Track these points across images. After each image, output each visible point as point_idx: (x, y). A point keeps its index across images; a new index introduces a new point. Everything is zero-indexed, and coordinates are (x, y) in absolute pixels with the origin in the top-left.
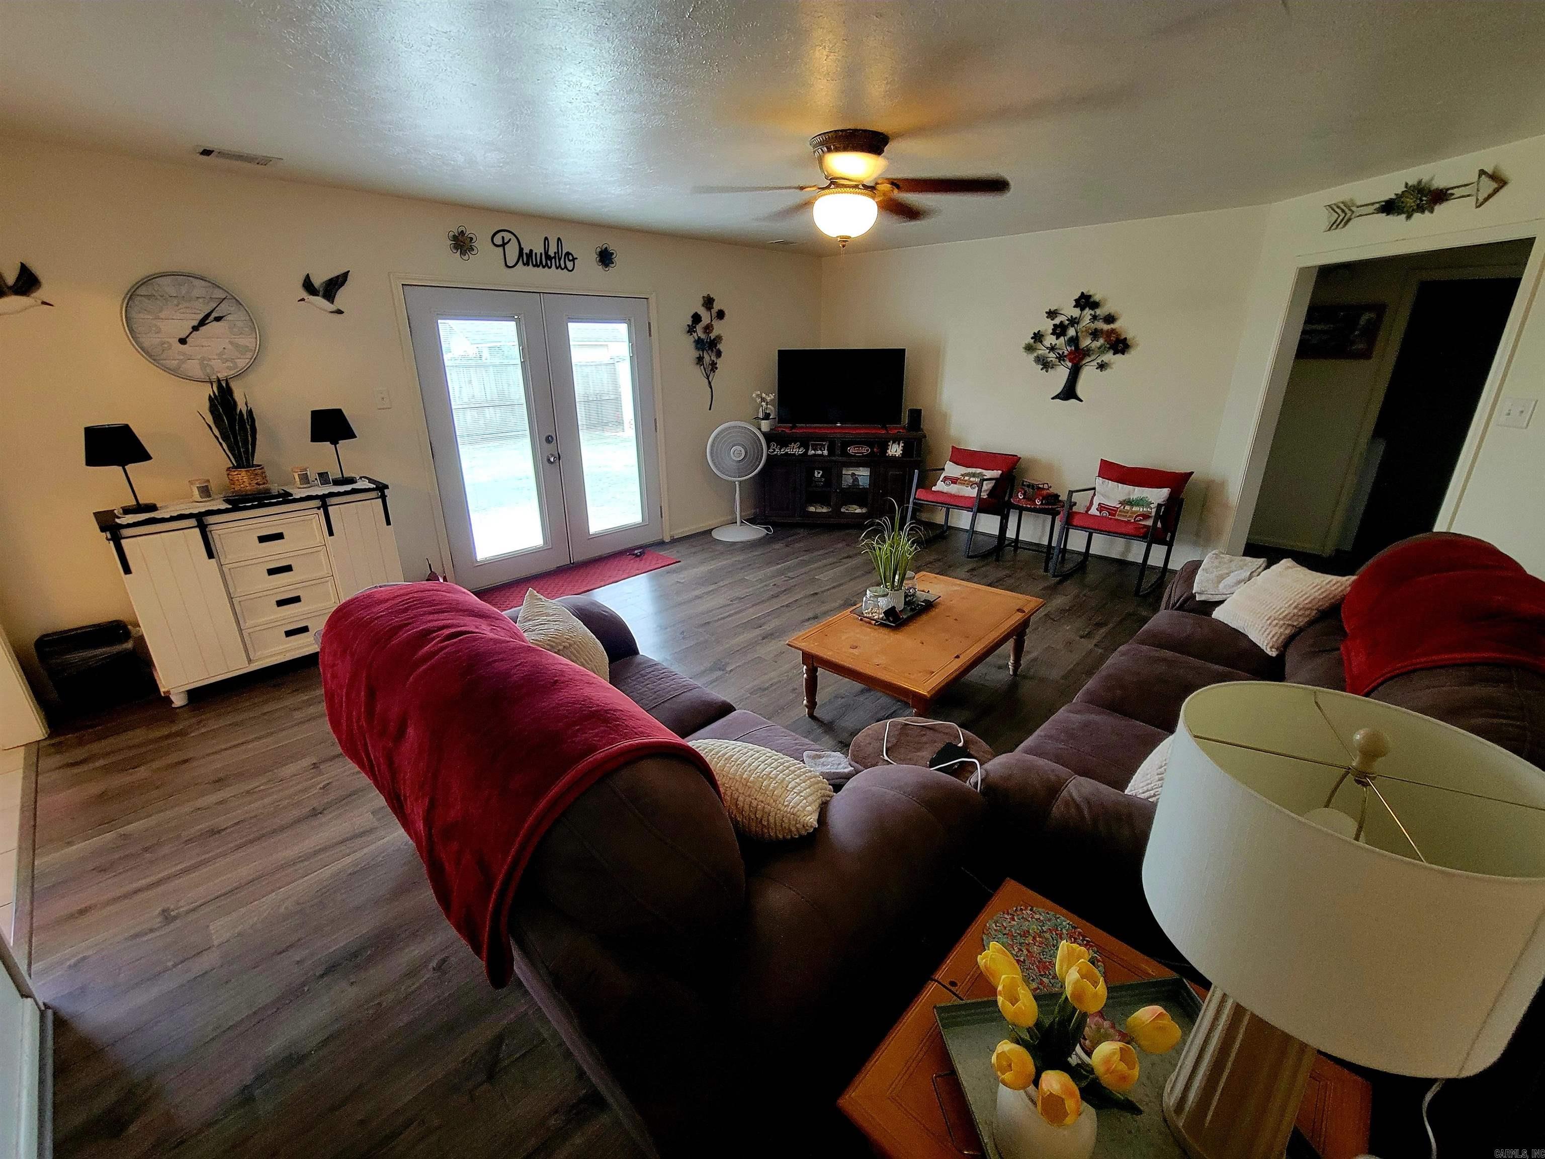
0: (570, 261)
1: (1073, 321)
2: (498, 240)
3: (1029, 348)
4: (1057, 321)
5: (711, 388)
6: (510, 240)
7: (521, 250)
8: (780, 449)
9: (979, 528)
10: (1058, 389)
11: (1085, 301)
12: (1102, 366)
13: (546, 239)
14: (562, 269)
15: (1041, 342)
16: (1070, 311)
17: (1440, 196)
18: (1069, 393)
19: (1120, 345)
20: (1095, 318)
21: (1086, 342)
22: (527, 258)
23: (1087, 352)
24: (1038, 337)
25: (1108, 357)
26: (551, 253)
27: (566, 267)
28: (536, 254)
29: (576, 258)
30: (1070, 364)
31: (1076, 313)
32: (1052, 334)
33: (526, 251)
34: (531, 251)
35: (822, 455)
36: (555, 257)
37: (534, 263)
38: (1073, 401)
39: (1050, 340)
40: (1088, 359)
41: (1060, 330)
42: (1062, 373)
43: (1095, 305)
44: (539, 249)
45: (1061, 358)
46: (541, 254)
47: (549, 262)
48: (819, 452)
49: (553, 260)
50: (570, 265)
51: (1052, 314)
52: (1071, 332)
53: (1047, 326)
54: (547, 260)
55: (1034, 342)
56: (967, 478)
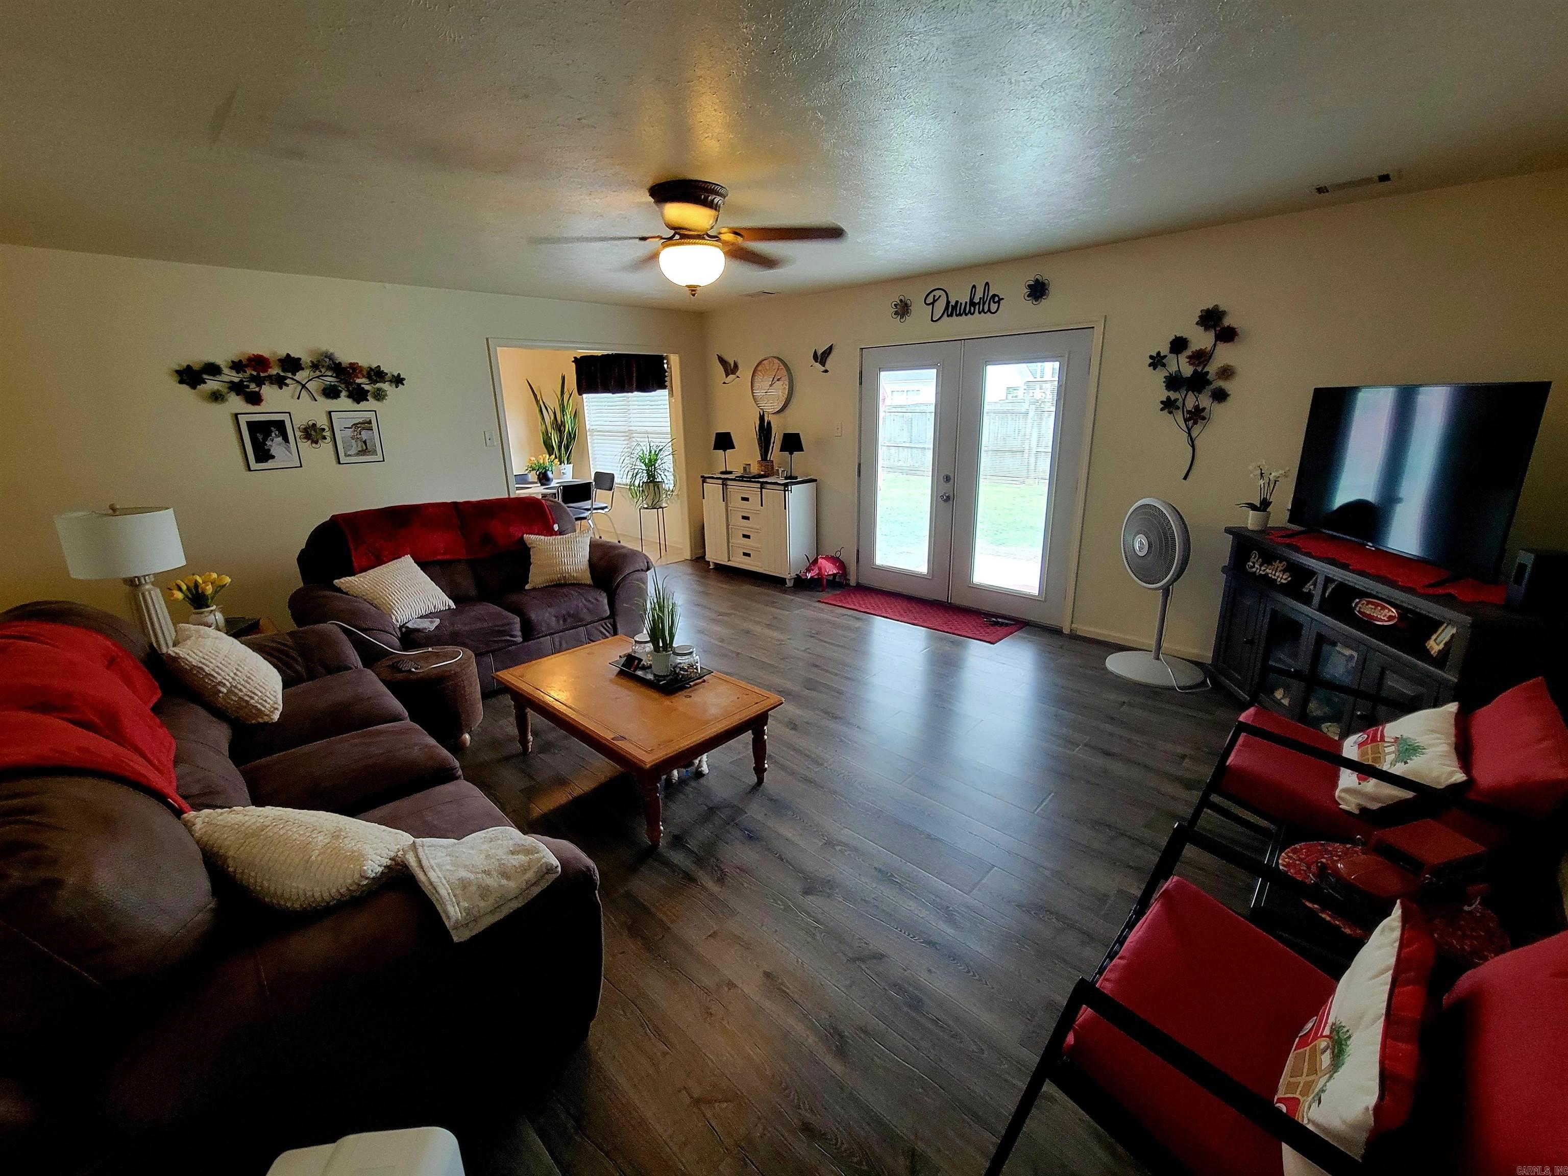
0: (995, 303)
2: (930, 300)
5: (1193, 446)
6: (940, 296)
7: (948, 302)
8: (1261, 566)
13: (974, 286)
14: (985, 313)
22: (952, 310)
26: (976, 300)
27: (989, 310)
28: (961, 304)
29: (1003, 299)
33: (953, 303)
34: (957, 302)
36: (979, 303)
37: (958, 313)
44: (965, 298)
46: (966, 303)
47: (972, 308)
49: (977, 307)
50: (994, 307)
54: (973, 306)
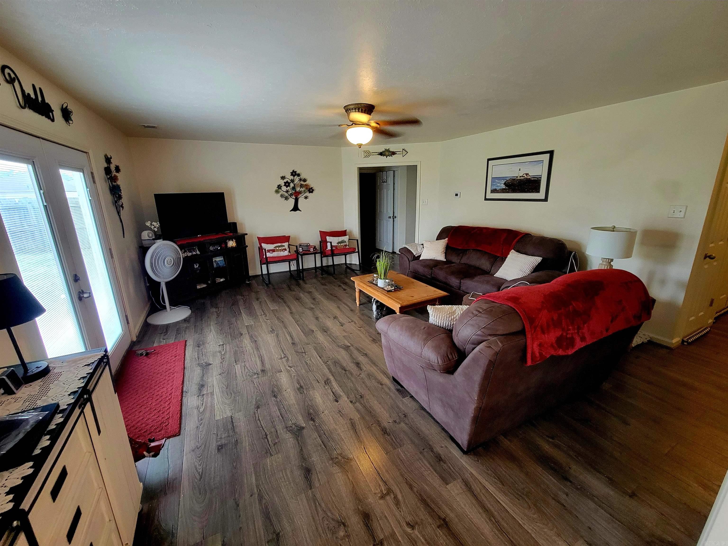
1: (292, 181)
3: (277, 192)
4: (285, 181)
5: (121, 222)
9: (271, 271)
10: (292, 208)
11: (294, 173)
12: (306, 198)
15: (281, 189)
16: (289, 177)
17: (394, 153)
18: (296, 208)
19: (311, 190)
20: (300, 180)
21: (298, 189)
23: (300, 193)
24: (279, 187)
25: (307, 194)
30: (294, 198)
31: (292, 177)
32: (284, 186)
35: (197, 254)
38: (298, 211)
39: (284, 188)
40: (300, 195)
41: (287, 184)
42: (292, 201)
43: (299, 175)
45: (291, 195)
48: (194, 253)
51: (283, 178)
52: (292, 185)
53: (282, 182)
55: (279, 189)
56: (277, 248)
